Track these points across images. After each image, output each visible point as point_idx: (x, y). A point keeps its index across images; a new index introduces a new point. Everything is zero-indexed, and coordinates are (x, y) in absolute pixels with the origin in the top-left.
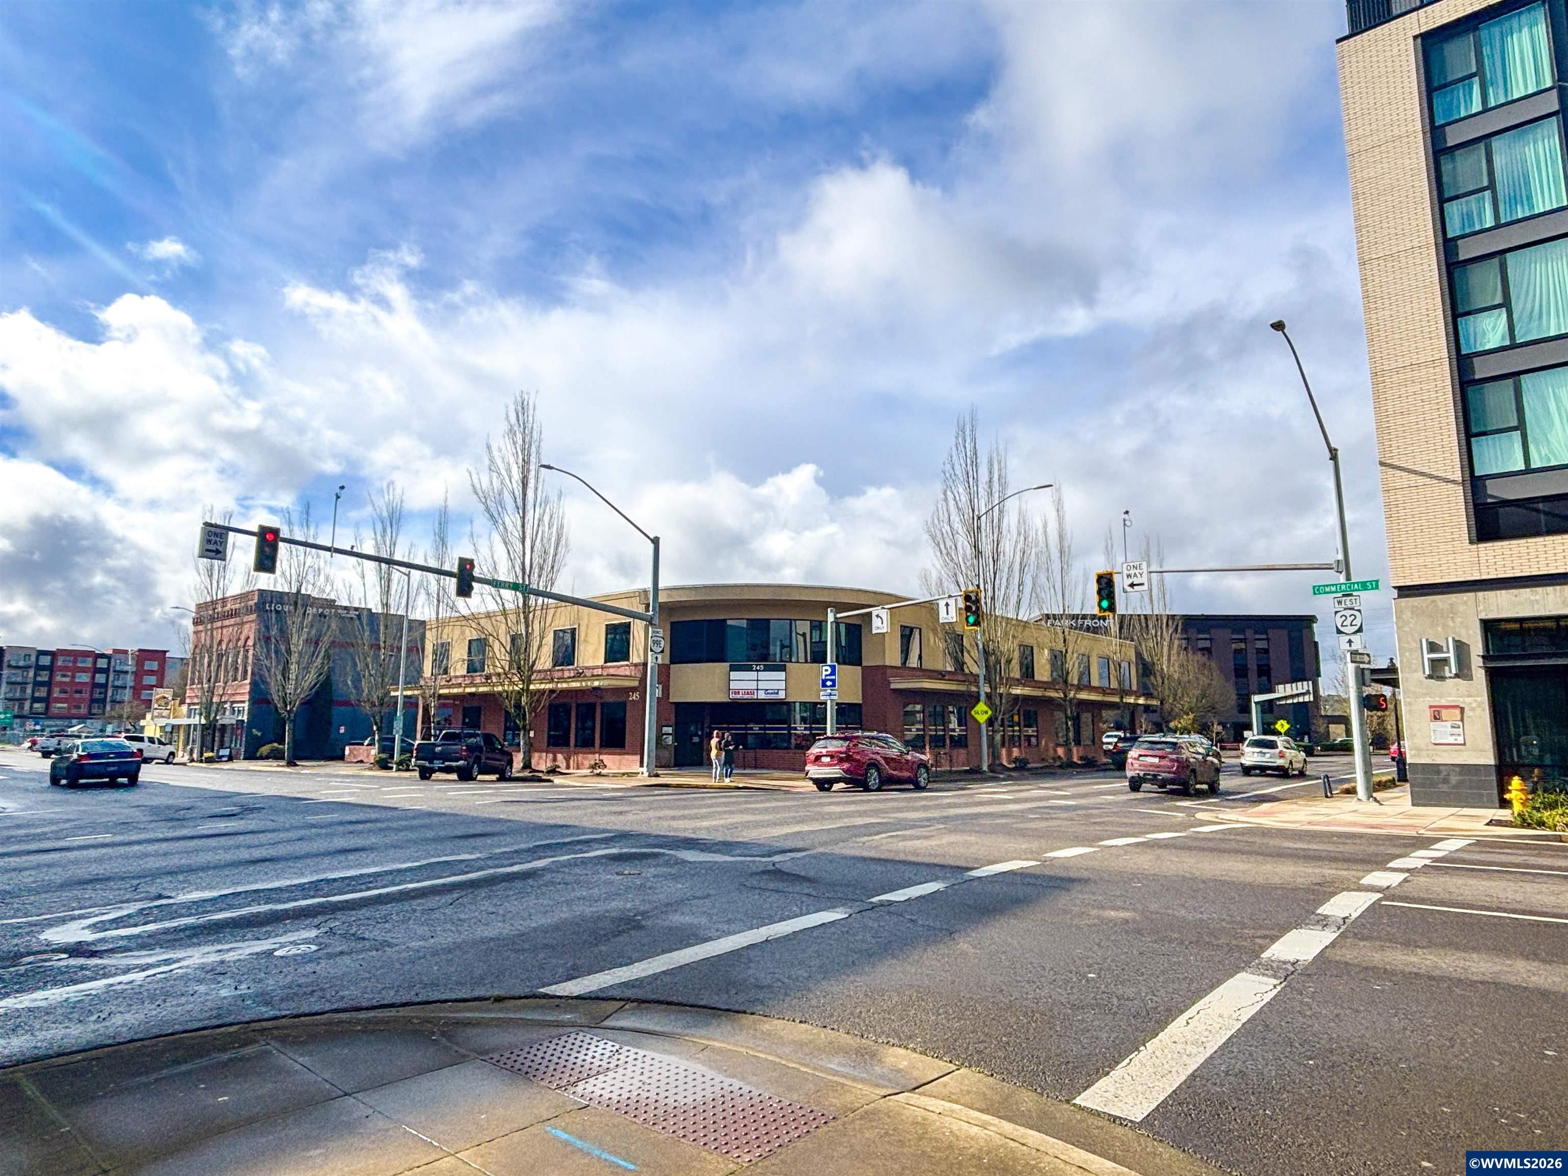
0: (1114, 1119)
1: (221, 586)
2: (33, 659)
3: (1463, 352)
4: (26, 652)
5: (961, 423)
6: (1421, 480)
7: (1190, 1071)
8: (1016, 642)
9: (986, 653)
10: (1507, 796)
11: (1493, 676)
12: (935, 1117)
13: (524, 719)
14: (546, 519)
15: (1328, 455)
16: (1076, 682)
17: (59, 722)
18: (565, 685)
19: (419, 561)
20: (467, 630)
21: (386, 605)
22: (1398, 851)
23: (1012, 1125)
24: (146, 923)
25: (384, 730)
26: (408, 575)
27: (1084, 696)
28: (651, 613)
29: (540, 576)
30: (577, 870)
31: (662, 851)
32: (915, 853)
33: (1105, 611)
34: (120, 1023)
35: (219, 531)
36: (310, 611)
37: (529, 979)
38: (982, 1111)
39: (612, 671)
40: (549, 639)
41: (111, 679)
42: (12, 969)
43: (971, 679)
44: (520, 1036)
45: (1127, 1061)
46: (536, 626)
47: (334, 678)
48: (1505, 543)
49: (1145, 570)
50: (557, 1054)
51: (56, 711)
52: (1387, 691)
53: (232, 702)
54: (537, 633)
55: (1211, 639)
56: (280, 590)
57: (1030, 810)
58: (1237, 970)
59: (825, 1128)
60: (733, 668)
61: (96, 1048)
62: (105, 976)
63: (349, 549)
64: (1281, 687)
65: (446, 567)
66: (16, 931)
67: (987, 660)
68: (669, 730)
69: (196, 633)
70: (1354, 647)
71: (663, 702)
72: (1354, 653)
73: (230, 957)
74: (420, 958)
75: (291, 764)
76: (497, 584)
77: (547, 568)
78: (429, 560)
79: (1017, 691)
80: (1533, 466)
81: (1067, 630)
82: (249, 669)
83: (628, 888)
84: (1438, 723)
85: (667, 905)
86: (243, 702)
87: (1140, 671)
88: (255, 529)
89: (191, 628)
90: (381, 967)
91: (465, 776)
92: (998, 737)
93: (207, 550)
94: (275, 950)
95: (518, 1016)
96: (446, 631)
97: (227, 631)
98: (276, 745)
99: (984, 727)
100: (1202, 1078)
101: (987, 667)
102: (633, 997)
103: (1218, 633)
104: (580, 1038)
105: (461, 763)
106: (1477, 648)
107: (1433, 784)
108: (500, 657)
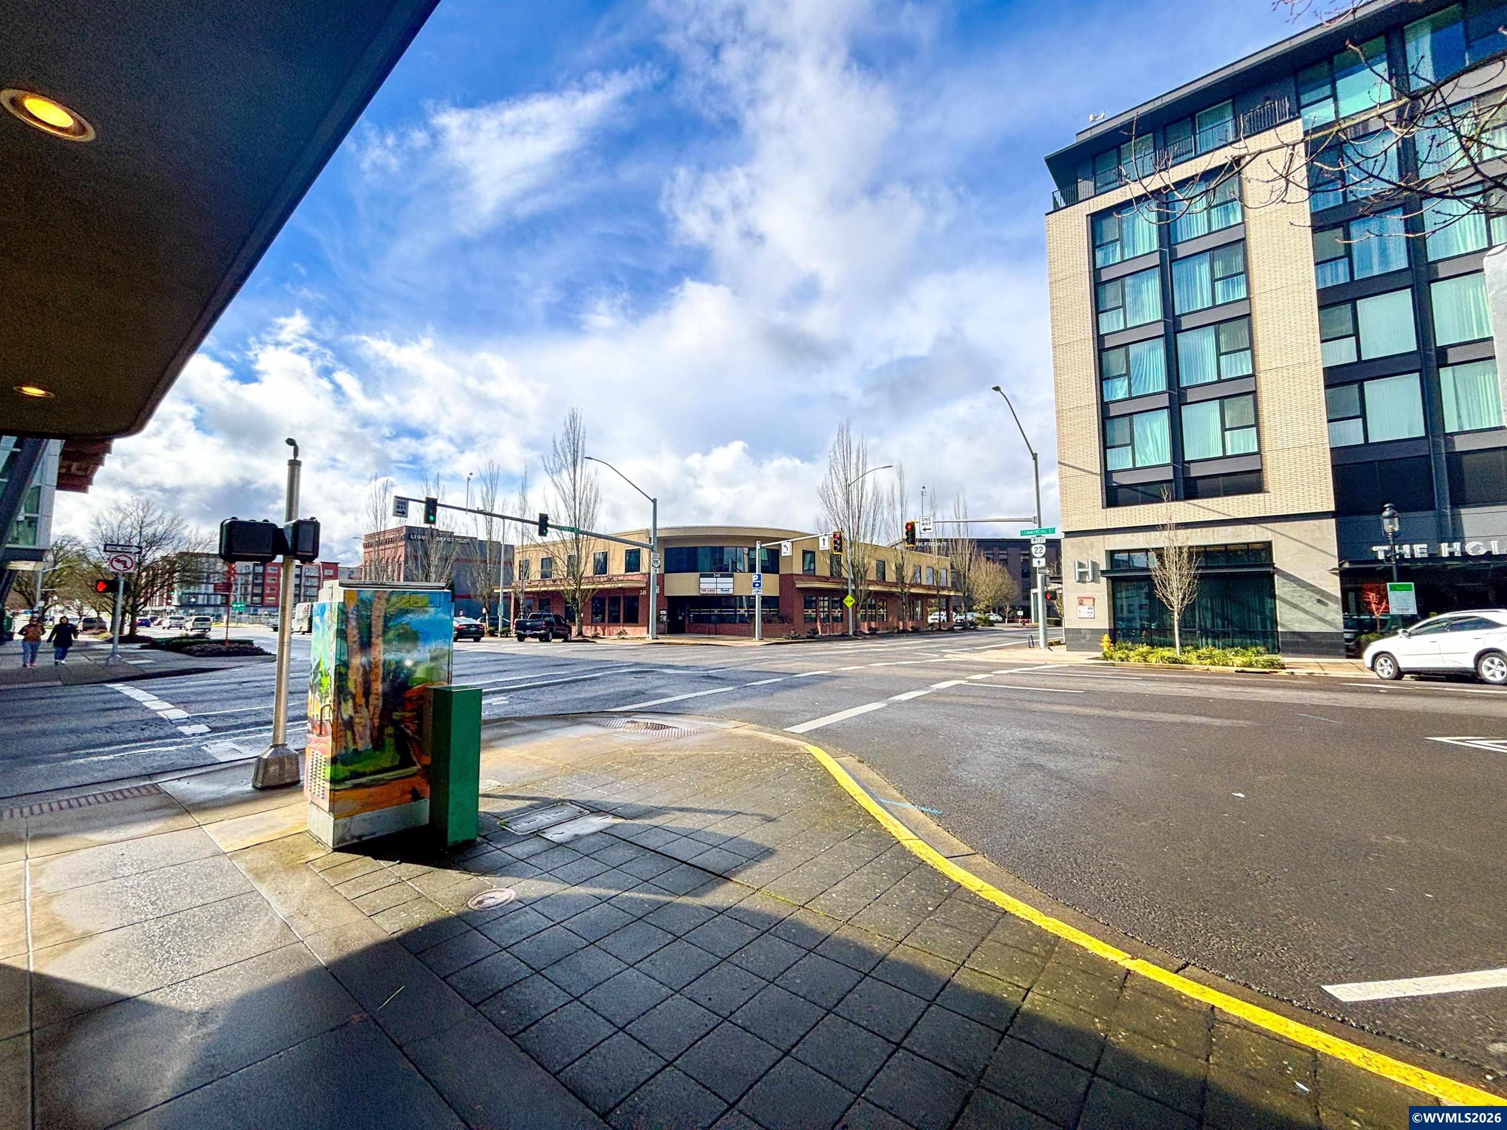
1: (383, 523)
2: (251, 568)
3: (1104, 401)
6: (1079, 472)
8: (873, 558)
9: (853, 566)
11: (1109, 580)
13: (578, 606)
15: (1032, 457)
16: (910, 582)
18: (602, 586)
19: (512, 515)
20: (541, 553)
21: (490, 536)
26: (504, 522)
28: (652, 543)
29: (584, 523)
30: (615, 676)
31: (656, 669)
35: (404, 501)
36: (439, 539)
37: (600, 707)
39: (629, 578)
40: (591, 558)
41: (303, 581)
43: (844, 581)
46: (583, 552)
49: (932, 521)
51: (268, 602)
54: (584, 555)
60: (702, 576)
65: (530, 519)
67: (853, 571)
68: (664, 612)
69: (366, 553)
70: (1041, 565)
71: (660, 596)
72: (1040, 568)
76: (560, 528)
77: (590, 516)
78: (518, 515)
79: (873, 588)
80: (1137, 466)
84: (1081, 607)
85: (655, 687)
87: (954, 575)
89: (362, 550)
91: (544, 639)
92: (859, 616)
93: (396, 512)
96: (527, 553)
97: (386, 552)
99: (850, 610)
101: (854, 574)
102: (641, 711)
103: (1012, 550)
105: (542, 631)
106: (1103, 566)
107: (1078, 639)
108: (561, 568)
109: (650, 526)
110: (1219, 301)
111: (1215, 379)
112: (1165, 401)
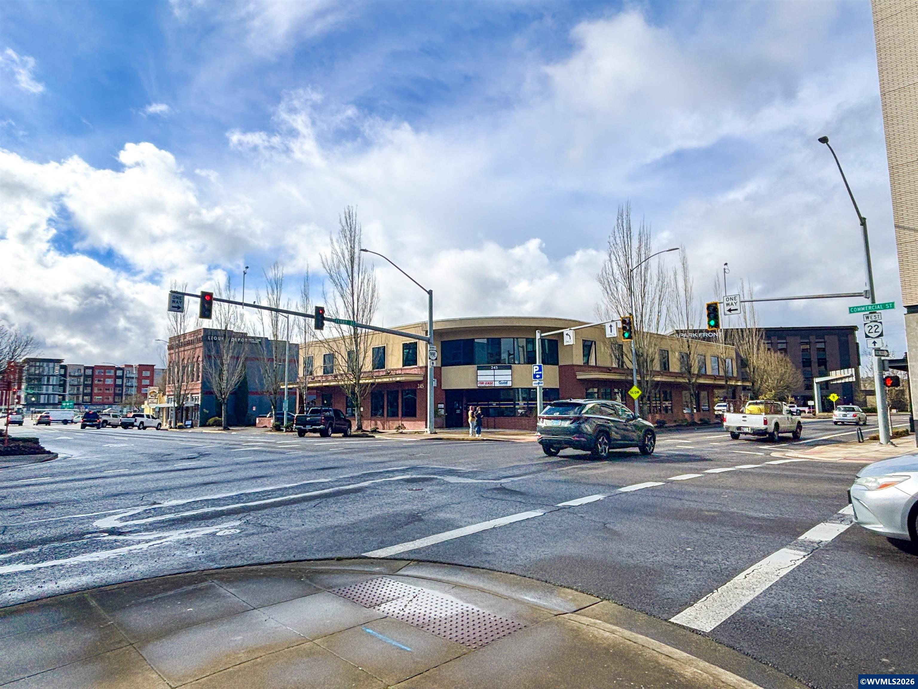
0: (693, 631)
1: (182, 327)
2: (82, 371)
4: (78, 367)
5: (620, 212)
7: (743, 604)
8: (657, 348)
9: (637, 355)
12: (585, 627)
13: (357, 400)
14: (365, 281)
15: (859, 221)
16: (696, 372)
18: (380, 380)
19: (293, 309)
20: (323, 349)
21: (276, 335)
23: (630, 632)
24: (148, 517)
25: (278, 408)
26: (288, 318)
27: (701, 381)
28: (429, 336)
29: (363, 316)
30: (386, 488)
31: (435, 476)
32: (588, 477)
33: (712, 327)
34: (136, 570)
35: (180, 295)
36: (233, 339)
37: (356, 549)
38: (614, 624)
39: (407, 372)
40: (370, 353)
41: (125, 382)
42: (80, 541)
43: (628, 372)
44: (350, 579)
45: (705, 598)
46: (362, 346)
47: (248, 378)
49: (738, 301)
50: (371, 589)
51: (96, 400)
52: (900, 374)
53: (192, 394)
54: (362, 350)
55: (786, 343)
56: (215, 328)
57: (664, 452)
58: (783, 546)
59: (520, 631)
60: (479, 368)
61: (124, 582)
62: (128, 545)
63: (252, 303)
64: (833, 373)
65: (309, 313)
66: (81, 521)
67: (638, 361)
68: (442, 406)
69: (170, 354)
70: (877, 346)
71: (437, 389)
72: (877, 350)
73: (192, 536)
74: (296, 537)
75: (226, 428)
76: (338, 321)
77: (367, 311)
78: (299, 308)
79: (658, 379)
81: (690, 340)
82: (200, 374)
83: (414, 498)
85: (436, 508)
86: (198, 393)
87: (739, 364)
88: (199, 294)
89: (168, 352)
90: (275, 542)
91: (324, 434)
92: (646, 408)
93: (173, 307)
94: (217, 532)
95: (350, 568)
96: (310, 350)
97: (187, 353)
98: (217, 418)
99: (637, 401)
100: (750, 608)
101: (638, 364)
102: (416, 558)
103: (790, 339)
104: (384, 580)
105: (322, 426)
108: (342, 364)
109: (427, 319)
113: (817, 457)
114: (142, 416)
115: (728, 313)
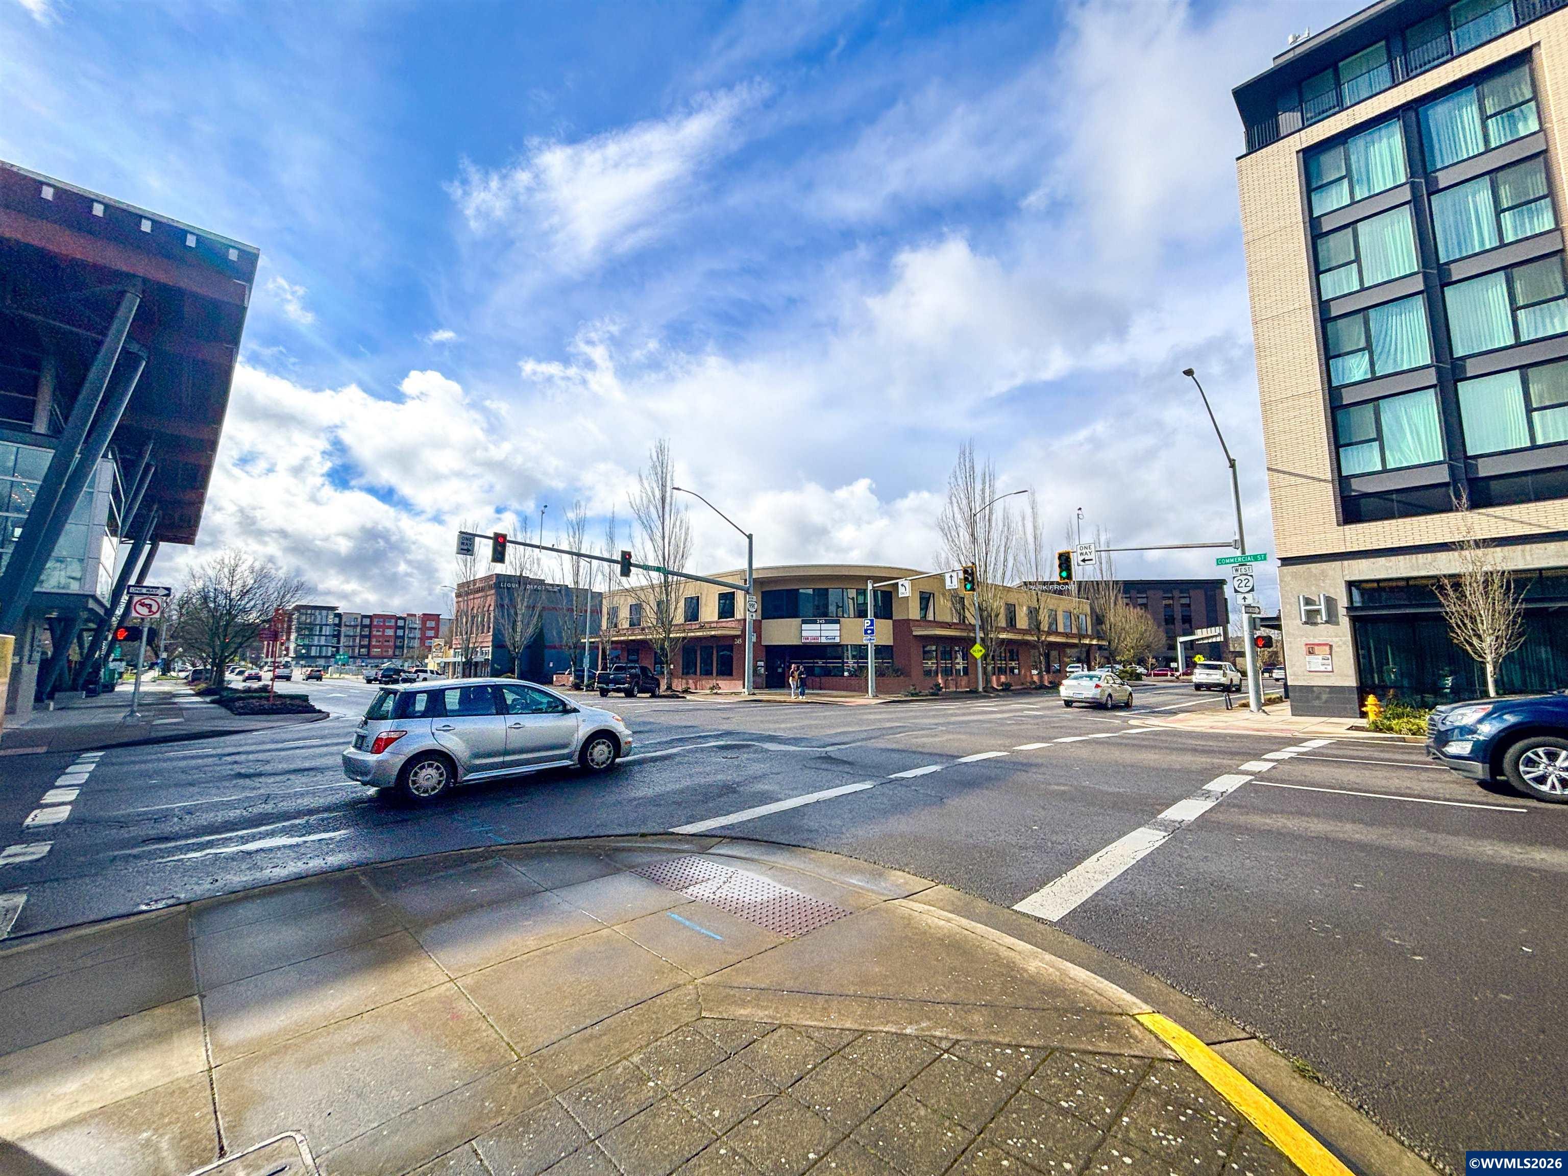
0: (1038, 919)
1: (472, 572)
2: (359, 620)
3: (1334, 385)
4: (355, 616)
5: (962, 448)
6: (1300, 480)
7: (1095, 890)
8: (1003, 601)
9: (980, 609)
10: (1364, 709)
11: (1354, 620)
12: (917, 914)
13: (666, 656)
14: (678, 523)
15: (1228, 464)
16: (1046, 629)
17: (377, 661)
18: (692, 634)
19: (597, 554)
20: (629, 598)
21: (577, 583)
22: (1274, 747)
23: (968, 921)
25: (578, 664)
26: (590, 563)
27: (1052, 639)
28: (748, 585)
29: (675, 562)
30: (697, 755)
31: (752, 743)
32: (924, 745)
33: (1064, 578)
35: (470, 537)
36: (528, 587)
37: (663, 823)
38: (950, 912)
39: (724, 625)
40: (682, 603)
41: (407, 632)
43: (970, 628)
44: (655, 858)
45: (1053, 883)
46: (673, 595)
47: (545, 631)
48: (1365, 525)
49: (1093, 550)
50: (677, 869)
51: (374, 654)
52: (1274, 634)
53: (482, 647)
54: (673, 600)
55: (1147, 597)
56: (508, 573)
57: (1009, 718)
58: (1140, 826)
59: (844, 919)
60: (804, 622)
63: (551, 547)
64: (1199, 632)
65: (615, 558)
67: (981, 616)
68: (762, 664)
69: (457, 602)
70: (1248, 602)
71: (757, 645)
72: (1248, 607)
76: (646, 568)
77: (679, 556)
78: (604, 552)
79: (1003, 636)
80: (1389, 467)
81: (1039, 593)
82: (491, 625)
83: (729, 767)
84: (1312, 656)
85: (753, 778)
86: (488, 647)
87: (1094, 621)
88: (492, 535)
89: (455, 600)
91: (629, 694)
92: (990, 668)
93: (462, 550)
95: (655, 845)
96: (615, 599)
97: (477, 602)
99: (979, 662)
100: (1103, 895)
101: (981, 619)
102: (730, 835)
103: (1151, 593)
104: (692, 859)
105: (626, 685)
106: (1343, 602)
107: (1308, 701)
108: (650, 616)
109: (746, 566)
110: (1509, 237)
111: (1511, 341)
112: (1431, 377)
113: (1179, 726)
114: (426, 672)
115: (1082, 563)
